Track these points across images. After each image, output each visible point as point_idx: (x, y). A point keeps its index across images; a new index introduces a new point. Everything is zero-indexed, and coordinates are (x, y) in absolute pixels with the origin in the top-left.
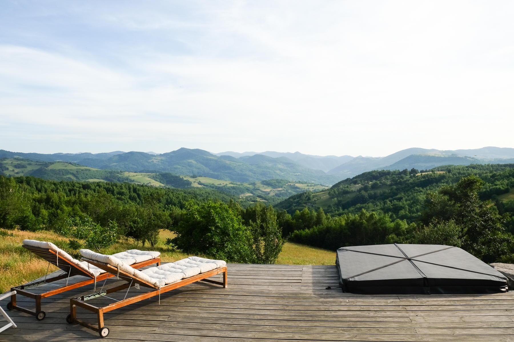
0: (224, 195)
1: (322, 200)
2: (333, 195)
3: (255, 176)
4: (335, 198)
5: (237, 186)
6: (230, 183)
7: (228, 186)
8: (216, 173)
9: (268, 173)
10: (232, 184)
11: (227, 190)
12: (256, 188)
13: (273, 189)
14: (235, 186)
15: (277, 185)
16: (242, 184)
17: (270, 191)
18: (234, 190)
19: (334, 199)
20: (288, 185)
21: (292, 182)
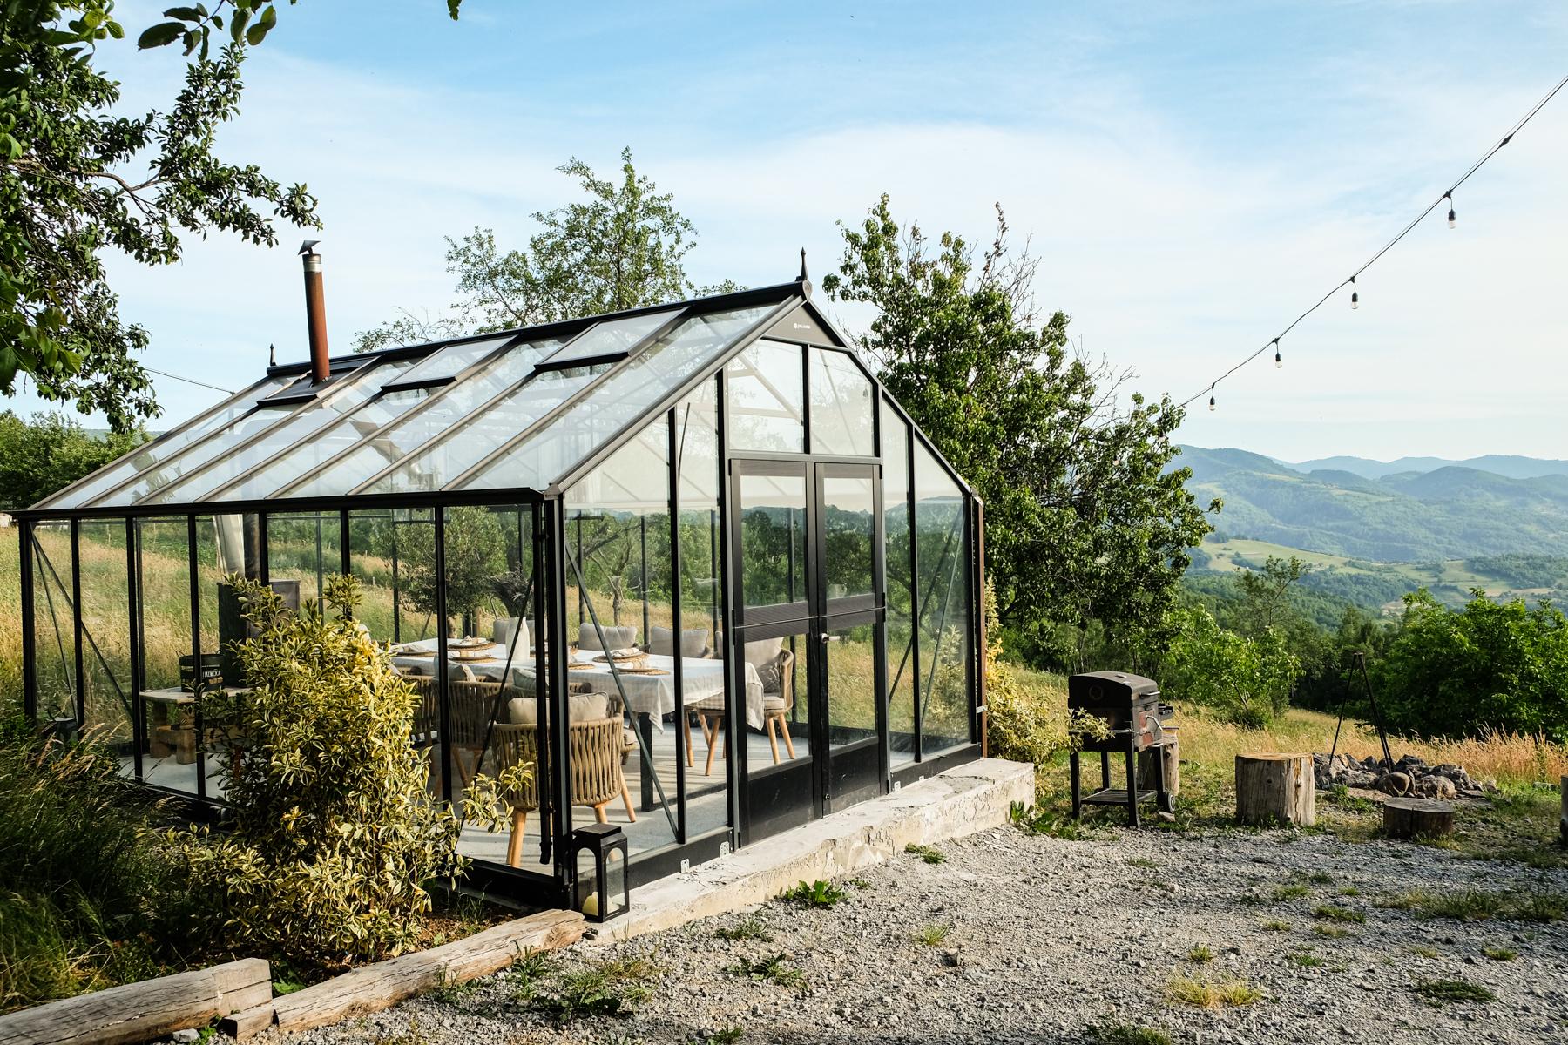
0: (1323, 603)
7: (1337, 571)
8: (1294, 529)
11: (1336, 585)
12: (1442, 584)
14: (1362, 572)
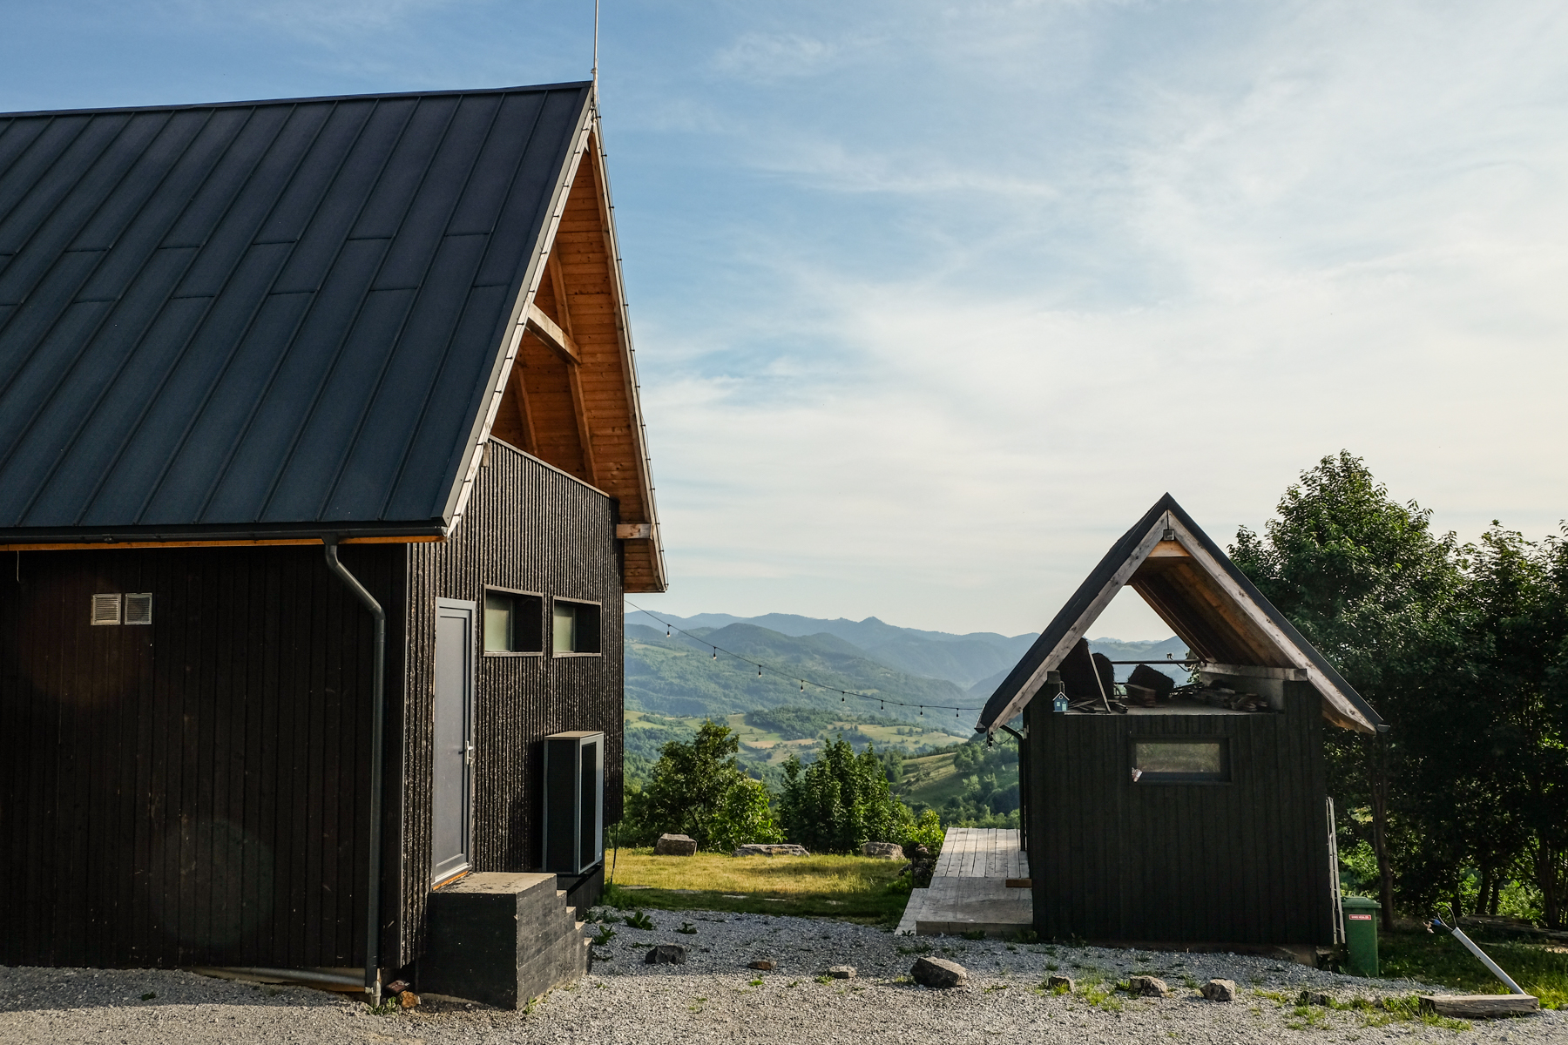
1: (931, 781)
2: (968, 765)
3: (725, 696)
4: (973, 774)
5: (662, 727)
6: (640, 719)
9: (771, 687)
10: (648, 720)
13: (785, 743)
15: (798, 728)
16: (680, 723)
17: (772, 746)
18: (653, 742)
19: (970, 781)
20: (835, 728)
21: (847, 721)
